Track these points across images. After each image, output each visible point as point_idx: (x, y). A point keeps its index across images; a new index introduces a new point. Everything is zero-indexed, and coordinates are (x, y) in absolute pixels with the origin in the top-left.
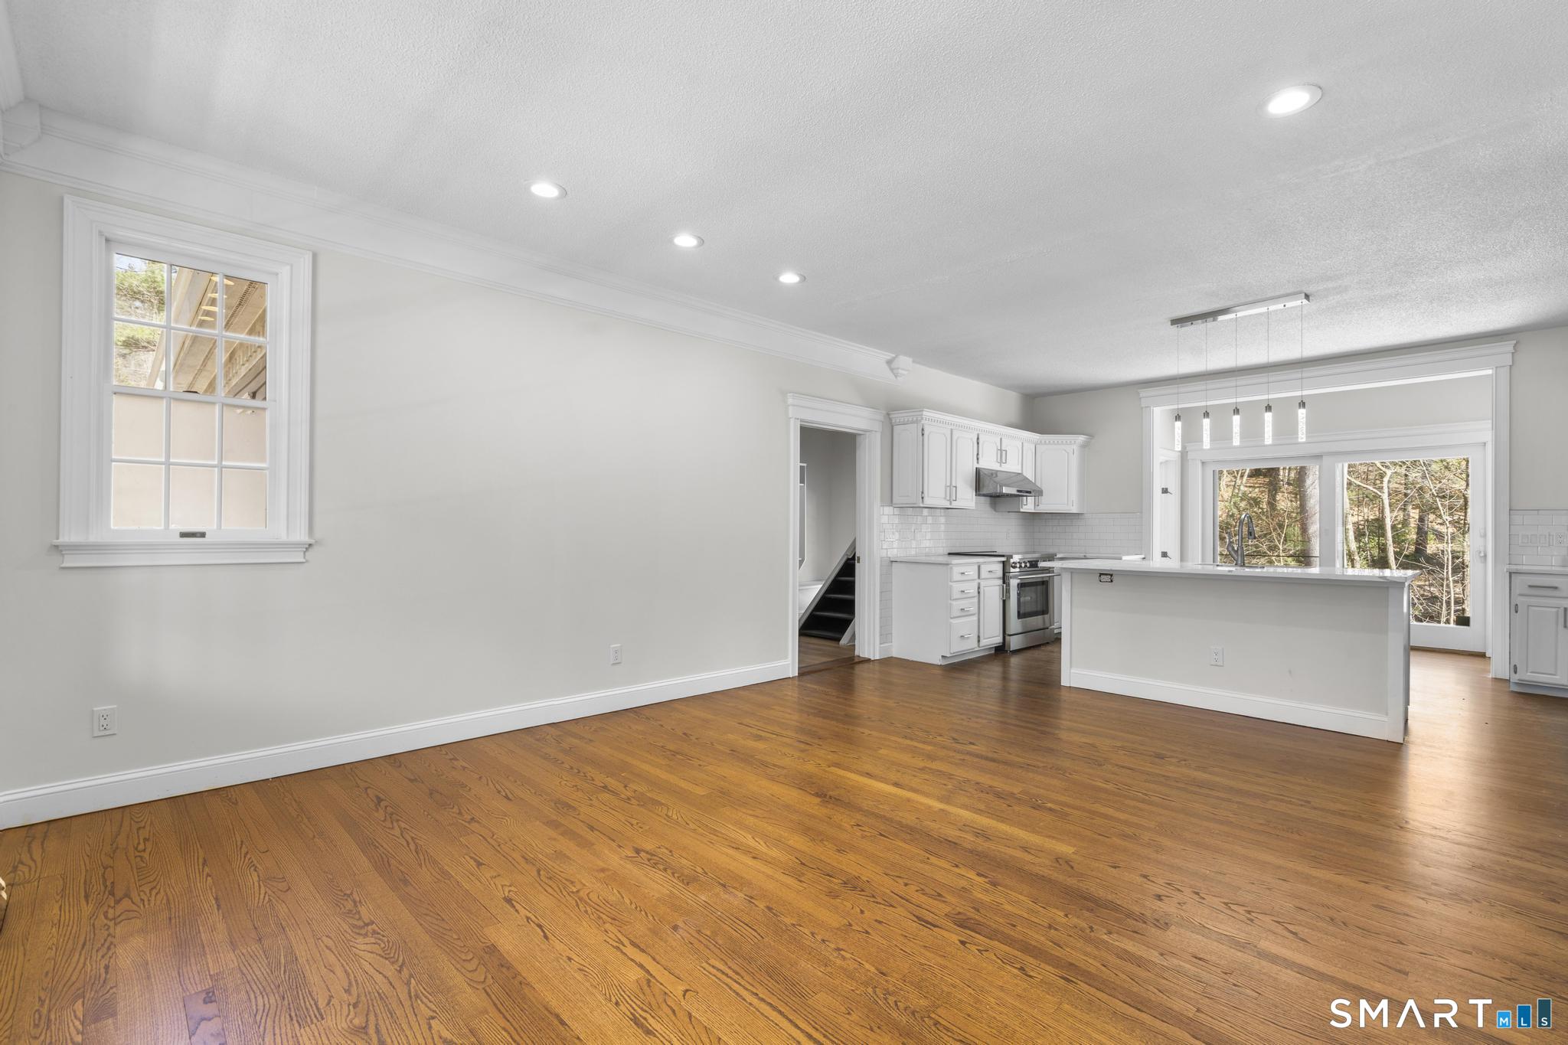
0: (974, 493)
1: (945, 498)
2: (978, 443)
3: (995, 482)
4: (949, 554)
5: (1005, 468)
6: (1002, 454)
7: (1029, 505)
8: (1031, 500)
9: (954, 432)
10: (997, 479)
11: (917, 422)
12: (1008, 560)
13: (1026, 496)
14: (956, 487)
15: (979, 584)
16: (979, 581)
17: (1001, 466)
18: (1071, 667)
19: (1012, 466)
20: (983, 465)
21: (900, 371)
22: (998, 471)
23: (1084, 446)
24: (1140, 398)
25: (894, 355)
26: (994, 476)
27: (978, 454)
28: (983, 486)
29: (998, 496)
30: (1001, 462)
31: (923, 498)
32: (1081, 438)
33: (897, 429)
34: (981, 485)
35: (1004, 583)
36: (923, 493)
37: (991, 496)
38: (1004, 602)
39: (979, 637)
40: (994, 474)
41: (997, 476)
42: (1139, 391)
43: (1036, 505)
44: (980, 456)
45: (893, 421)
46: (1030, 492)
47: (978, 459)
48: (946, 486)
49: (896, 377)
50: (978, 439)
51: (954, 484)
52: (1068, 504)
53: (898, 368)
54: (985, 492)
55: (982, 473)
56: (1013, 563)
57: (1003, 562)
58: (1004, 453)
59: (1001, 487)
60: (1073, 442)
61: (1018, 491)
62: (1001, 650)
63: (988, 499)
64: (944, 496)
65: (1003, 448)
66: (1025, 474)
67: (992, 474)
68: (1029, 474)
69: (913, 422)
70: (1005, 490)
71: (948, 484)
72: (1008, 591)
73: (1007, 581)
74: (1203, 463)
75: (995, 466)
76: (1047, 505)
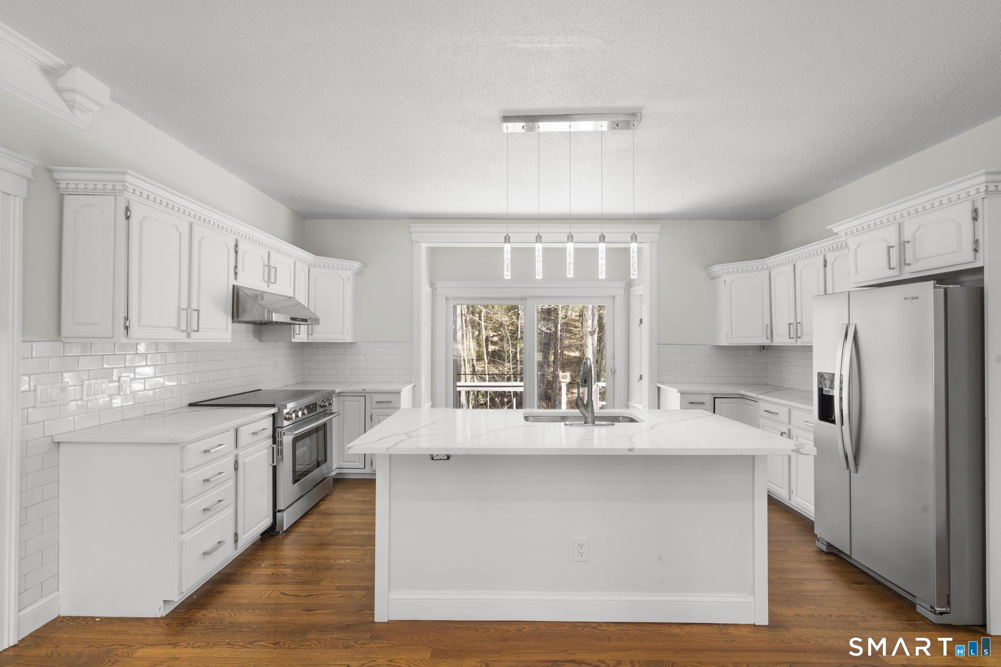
0: (230, 319)
1: (178, 328)
2: (236, 252)
3: (261, 305)
4: (191, 405)
5: (273, 289)
6: (270, 271)
7: (301, 334)
8: (304, 328)
9: (196, 228)
10: (263, 303)
11: (114, 193)
12: (280, 411)
13: (300, 325)
14: (198, 311)
15: (237, 456)
16: (236, 452)
17: (268, 286)
18: (389, 590)
19: (282, 287)
20: (243, 282)
21: (78, 98)
22: (264, 292)
23: (358, 274)
24: (411, 233)
25: (61, 62)
26: (260, 298)
27: (236, 267)
28: (244, 311)
29: (266, 323)
30: (268, 282)
31: (127, 328)
32: (356, 265)
33: (71, 203)
34: (241, 310)
35: (274, 442)
36: (127, 319)
37: (254, 323)
38: (275, 469)
39: (236, 535)
40: (258, 296)
41: (263, 298)
42: (410, 225)
43: (310, 334)
44: (239, 270)
45: (63, 185)
46: (305, 320)
47: (236, 273)
48: (179, 309)
49: (71, 107)
50: (236, 246)
51: (194, 306)
52: (343, 333)
53: (73, 90)
54: (246, 318)
55: (241, 293)
56: (288, 413)
57: (274, 415)
58: (273, 270)
59: (270, 312)
60: (348, 268)
61: (292, 319)
62: (270, 534)
63: (251, 326)
64: (175, 324)
65: (272, 264)
66: (297, 298)
67: (257, 296)
68: (302, 299)
69: (104, 193)
70: (275, 318)
71: (184, 305)
72: (280, 452)
73: (278, 439)
74: (446, 298)
75: (261, 286)
76: (321, 334)
